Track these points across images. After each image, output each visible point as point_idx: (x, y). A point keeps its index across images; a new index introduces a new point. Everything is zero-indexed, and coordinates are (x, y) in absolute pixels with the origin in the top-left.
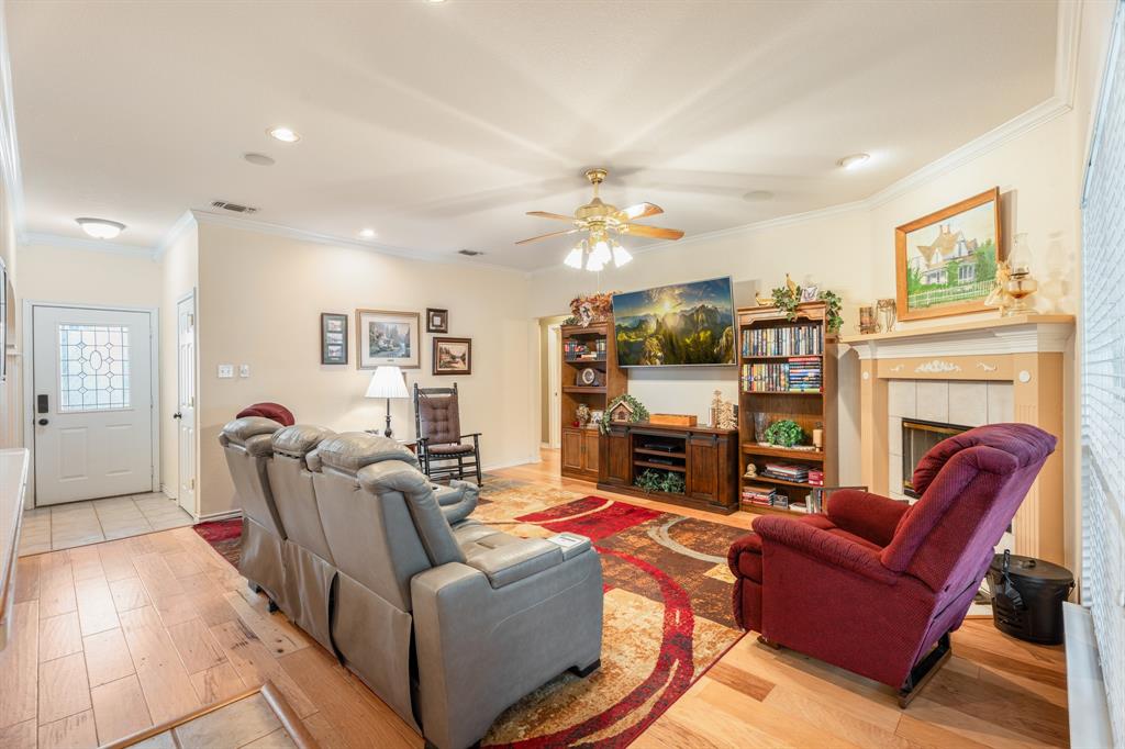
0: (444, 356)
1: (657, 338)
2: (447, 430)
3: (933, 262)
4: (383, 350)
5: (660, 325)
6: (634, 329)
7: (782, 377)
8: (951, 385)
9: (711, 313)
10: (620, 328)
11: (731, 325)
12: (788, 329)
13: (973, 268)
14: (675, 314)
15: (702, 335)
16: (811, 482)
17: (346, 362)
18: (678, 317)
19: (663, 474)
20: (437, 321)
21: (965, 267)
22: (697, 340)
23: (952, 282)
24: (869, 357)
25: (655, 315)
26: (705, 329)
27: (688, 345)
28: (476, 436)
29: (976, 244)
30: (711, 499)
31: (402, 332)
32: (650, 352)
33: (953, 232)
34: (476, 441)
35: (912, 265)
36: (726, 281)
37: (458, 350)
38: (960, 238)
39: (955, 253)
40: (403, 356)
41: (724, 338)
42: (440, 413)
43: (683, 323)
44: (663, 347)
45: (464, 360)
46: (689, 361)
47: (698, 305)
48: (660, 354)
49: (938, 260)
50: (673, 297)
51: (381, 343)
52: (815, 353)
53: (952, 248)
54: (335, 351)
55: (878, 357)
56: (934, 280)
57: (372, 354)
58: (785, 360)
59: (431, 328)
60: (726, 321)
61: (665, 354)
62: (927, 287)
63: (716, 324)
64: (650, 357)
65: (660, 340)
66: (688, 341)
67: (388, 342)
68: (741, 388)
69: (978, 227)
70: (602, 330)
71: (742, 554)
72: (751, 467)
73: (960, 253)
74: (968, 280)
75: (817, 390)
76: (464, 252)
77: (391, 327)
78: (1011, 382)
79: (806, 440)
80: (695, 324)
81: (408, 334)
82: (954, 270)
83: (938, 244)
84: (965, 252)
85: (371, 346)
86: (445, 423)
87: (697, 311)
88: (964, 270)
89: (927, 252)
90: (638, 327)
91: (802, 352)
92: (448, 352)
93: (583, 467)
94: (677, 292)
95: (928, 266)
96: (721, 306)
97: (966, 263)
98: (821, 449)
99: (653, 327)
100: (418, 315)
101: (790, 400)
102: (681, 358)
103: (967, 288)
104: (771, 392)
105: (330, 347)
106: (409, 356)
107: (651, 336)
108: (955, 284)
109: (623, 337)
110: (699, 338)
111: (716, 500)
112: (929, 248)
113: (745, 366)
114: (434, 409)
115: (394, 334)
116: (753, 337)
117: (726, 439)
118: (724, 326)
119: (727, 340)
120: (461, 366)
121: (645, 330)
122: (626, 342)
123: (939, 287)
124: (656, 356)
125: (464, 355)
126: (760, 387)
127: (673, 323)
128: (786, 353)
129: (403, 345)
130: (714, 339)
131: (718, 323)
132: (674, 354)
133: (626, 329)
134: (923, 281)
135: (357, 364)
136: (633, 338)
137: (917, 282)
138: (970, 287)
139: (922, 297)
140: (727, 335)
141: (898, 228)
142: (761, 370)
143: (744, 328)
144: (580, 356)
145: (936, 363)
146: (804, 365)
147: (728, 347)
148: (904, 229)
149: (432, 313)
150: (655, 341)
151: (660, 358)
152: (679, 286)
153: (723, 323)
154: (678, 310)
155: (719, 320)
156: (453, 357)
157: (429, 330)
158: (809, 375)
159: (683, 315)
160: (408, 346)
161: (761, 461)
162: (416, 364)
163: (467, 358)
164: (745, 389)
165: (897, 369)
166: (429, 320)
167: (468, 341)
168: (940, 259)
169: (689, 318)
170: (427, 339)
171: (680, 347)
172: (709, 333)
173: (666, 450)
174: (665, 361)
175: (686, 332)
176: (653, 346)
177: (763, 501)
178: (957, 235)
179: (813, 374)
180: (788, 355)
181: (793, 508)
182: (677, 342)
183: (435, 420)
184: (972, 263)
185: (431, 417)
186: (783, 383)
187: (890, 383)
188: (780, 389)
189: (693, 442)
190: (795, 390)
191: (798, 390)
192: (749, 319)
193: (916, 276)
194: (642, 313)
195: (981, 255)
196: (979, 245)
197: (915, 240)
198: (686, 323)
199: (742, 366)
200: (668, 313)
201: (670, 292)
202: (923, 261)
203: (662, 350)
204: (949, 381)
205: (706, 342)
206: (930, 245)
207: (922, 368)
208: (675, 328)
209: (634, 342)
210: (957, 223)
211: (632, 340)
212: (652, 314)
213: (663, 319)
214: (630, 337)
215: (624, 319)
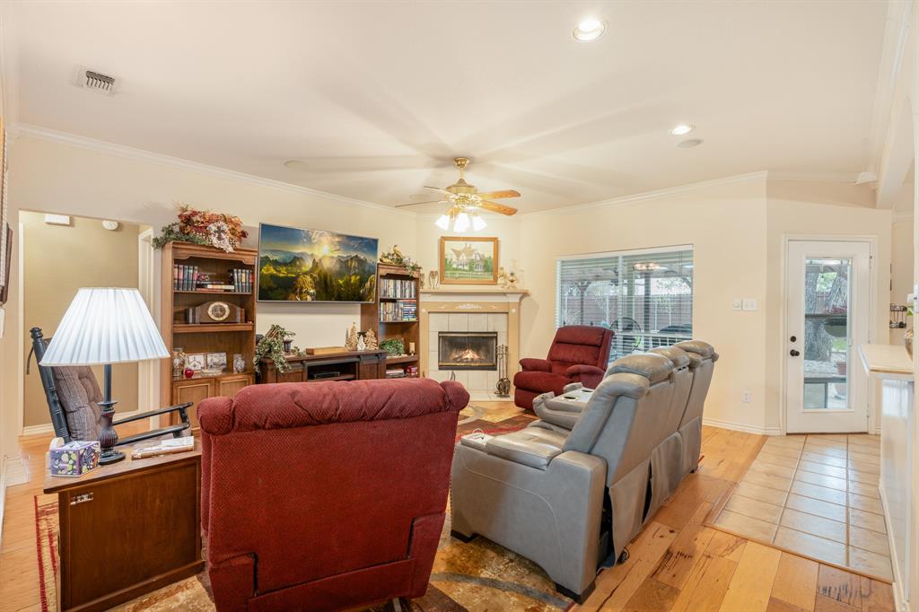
1: (311, 276)
3: (461, 258)
5: (316, 264)
6: (285, 264)
7: (399, 312)
9: (362, 262)
10: (265, 261)
11: (375, 274)
12: (401, 281)
13: (482, 266)
14: (333, 257)
15: (353, 278)
18: (335, 261)
21: (478, 265)
22: (348, 283)
23: (471, 269)
25: (312, 255)
26: (356, 274)
27: (340, 285)
29: (484, 257)
32: (302, 288)
33: (473, 248)
35: (449, 257)
36: (376, 241)
38: (476, 252)
39: (473, 257)
41: (369, 283)
43: (338, 266)
44: (317, 285)
46: (339, 298)
47: (354, 254)
48: (312, 291)
49: (464, 258)
50: (332, 243)
53: (471, 255)
55: (430, 301)
56: (460, 267)
60: (372, 270)
61: (317, 292)
62: (456, 269)
63: (364, 271)
64: (301, 293)
65: (314, 279)
66: (341, 282)
68: (379, 319)
69: (486, 250)
70: (249, 259)
73: (476, 258)
74: (479, 270)
75: (414, 320)
79: (407, 351)
80: (349, 269)
82: (472, 265)
83: (463, 251)
84: (478, 259)
87: (352, 259)
89: (458, 253)
90: (290, 263)
91: (408, 296)
95: (458, 260)
96: (370, 259)
97: (479, 263)
98: (415, 354)
99: (308, 265)
101: (403, 326)
102: (332, 295)
103: (478, 273)
104: (395, 321)
107: (306, 273)
108: (473, 271)
109: (269, 270)
110: (350, 280)
112: (458, 251)
113: (382, 304)
118: (370, 273)
119: (371, 284)
121: (300, 267)
122: (272, 276)
123: (464, 270)
124: (308, 293)
126: (390, 318)
127: (329, 264)
128: (399, 296)
130: (362, 282)
131: (366, 272)
132: (327, 291)
133: (275, 263)
134: (455, 266)
136: (283, 272)
137: (451, 266)
138: (480, 273)
139: (453, 273)
140: (371, 281)
141: (443, 237)
142: (390, 306)
143: (382, 277)
144: (203, 286)
145: (469, 305)
146: (410, 304)
147: (370, 290)
148: (445, 239)
150: (308, 279)
151: (311, 295)
152: (339, 236)
153: (369, 271)
154: (336, 255)
155: (367, 269)
158: (412, 310)
159: (340, 260)
164: (382, 320)
165: (444, 307)
168: (465, 258)
169: (344, 263)
171: (332, 286)
172: (358, 277)
173: (336, 375)
174: (317, 297)
175: (340, 274)
176: (308, 283)
178: (474, 250)
179: (414, 310)
182: (331, 280)
184: (482, 264)
186: (400, 315)
188: (399, 320)
190: (405, 320)
191: (408, 320)
192: (383, 272)
193: (450, 263)
194: (298, 250)
195: (486, 261)
197: (449, 245)
198: (341, 267)
200: (323, 253)
201: (330, 238)
202: (454, 257)
203: (315, 288)
204: (468, 313)
205: (355, 284)
206: (458, 249)
207: (460, 307)
208: (330, 270)
209: (283, 278)
210: (474, 245)
211: (281, 275)
212: (310, 253)
213: (320, 260)
214: (280, 272)
215: (273, 251)
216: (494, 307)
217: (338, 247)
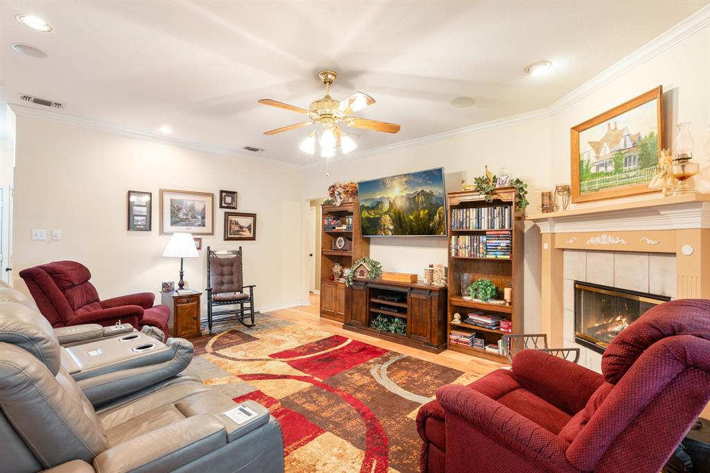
0: (233, 226)
1: (389, 215)
2: (232, 282)
3: (602, 154)
4: (182, 220)
5: (391, 205)
6: (373, 208)
7: (481, 246)
8: (617, 256)
9: (428, 196)
10: (363, 208)
11: (443, 205)
12: (486, 209)
13: (637, 158)
14: (403, 196)
15: (422, 212)
16: (502, 330)
17: (150, 230)
18: (404, 199)
19: (390, 319)
20: (229, 200)
21: (630, 157)
22: (417, 217)
23: (618, 169)
24: (549, 231)
25: (388, 198)
26: (424, 209)
27: (412, 221)
28: (251, 287)
29: (640, 137)
30: (426, 341)
31: (199, 207)
32: (384, 225)
33: (620, 127)
34: (251, 291)
35: (584, 158)
36: (440, 171)
37: (245, 222)
38: (625, 133)
39: (621, 145)
40: (199, 225)
41: (438, 215)
42: (226, 269)
43: (408, 203)
44: (394, 222)
45: (250, 230)
46: (412, 233)
47: (419, 190)
48: (391, 227)
49: (606, 152)
50: (401, 183)
51: (181, 215)
52: (507, 228)
53: (617, 142)
54: (140, 220)
55: (555, 232)
56: (602, 169)
57: (173, 223)
58: (483, 233)
59: (223, 205)
60: (439, 202)
61: (395, 228)
62: (596, 175)
63: (431, 204)
64: (384, 229)
65: (391, 217)
66: (412, 217)
67: (187, 215)
68: (450, 254)
69: (644, 122)
70: (350, 209)
71: (429, 419)
72: (457, 316)
73: (625, 145)
74: (632, 167)
75: (508, 257)
76: (248, 148)
77: (189, 204)
78: (674, 254)
79: (499, 296)
80: (417, 204)
81: (204, 209)
82: (620, 160)
83: (605, 139)
84: (630, 145)
85: (172, 217)
86: (230, 277)
87: (418, 194)
88: (628, 161)
89: (597, 146)
90: (375, 207)
91: (497, 227)
92: (236, 223)
93: (335, 311)
94: (404, 180)
95: (597, 158)
96: (437, 191)
97: (631, 153)
98: (510, 304)
99: (386, 207)
100: (212, 195)
101: (487, 264)
102: (407, 230)
103: (631, 174)
104: (472, 257)
105: (136, 217)
106: (204, 226)
107: (386, 213)
108: (621, 172)
109: (365, 214)
110: (419, 215)
111: (429, 342)
112: (598, 143)
113: (453, 237)
114: (222, 266)
115: (192, 208)
116: (460, 214)
117: (437, 294)
118: (438, 206)
119: (440, 216)
120: (247, 234)
121: (381, 209)
122: (368, 219)
123: (607, 174)
124: (389, 229)
125: (250, 226)
126: (464, 254)
127: (401, 204)
128: (484, 227)
129: (200, 217)
130: (431, 215)
131: (433, 205)
132: (401, 226)
133: (368, 209)
134: (593, 170)
135: (160, 231)
136: (373, 215)
137: (588, 171)
138: (634, 173)
139: (592, 183)
140: (440, 213)
141: (573, 128)
142: (465, 240)
143: (453, 207)
144: (334, 228)
145: (604, 237)
146: (498, 237)
147: (440, 223)
148: (578, 129)
149: (224, 194)
150: (388, 217)
151: (391, 230)
152: (405, 175)
153: (436, 203)
154: (404, 194)
155: (434, 201)
156: (241, 227)
157: (221, 207)
158: (502, 245)
159: (408, 198)
160: (203, 218)
161: (465, 311)
162: (210, 231)
163: (253, 228)
164: (453, 255)
165: (571, 241)
166: (221, 199)
167: (254, 216)
168: (608, 151)
169: (412, 199)
170: (220, 213)
171: (405, 222)
172: (427, 211)
173: (393, 301)
174: (395, 232)
175: (410, 210)
176: (387, 221)
177: (465, 343)
178: (622, 131)
179: (505, 245)
180: (486, 229)
181: (488, 349)
182: (404, 218)
183: (222, 274)
184: (636, 153)
185: (219, 272)
186: (481, 251)
187: (565, 252)
188: (480, 256)
189: (412, 295)
190: (491, 256)
191: (494, 257)
192: (456, 201)
193: (587, 166)
194: (378, 196)
195: (644, 145)
196: (643, 137)
197: (586, 137)
198: (410, 204)
199: (451, 237)
200: (397, 196)
201: (398, 180)
202: (593, 153)
203: (393, 224)
204: (615, 252)
205: (424, 218)
206: (599, 140)
207: (592, 241)
208: (402, 208)
209: (373, 218)
210: (622, 121)
211: (372, 217)
212: (386, 197)
213: (394, 201)
214: (370, 214)
215: (366, 200)
216: (649, 241)
217: (406, 187)
